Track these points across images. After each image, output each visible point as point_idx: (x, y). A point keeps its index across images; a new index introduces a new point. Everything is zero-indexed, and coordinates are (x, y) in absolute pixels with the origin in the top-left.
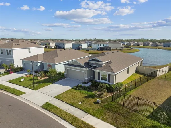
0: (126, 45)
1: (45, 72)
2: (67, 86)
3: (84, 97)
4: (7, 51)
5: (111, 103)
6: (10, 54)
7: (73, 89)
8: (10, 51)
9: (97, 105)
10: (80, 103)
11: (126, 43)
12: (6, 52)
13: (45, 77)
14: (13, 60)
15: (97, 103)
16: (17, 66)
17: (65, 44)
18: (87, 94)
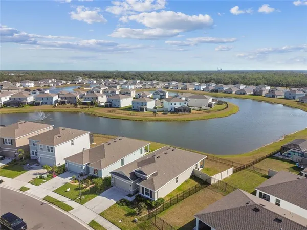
0: (225, 92)
1: (92, 178)
2: (112, 200)
3: (125, 215)
4: (48, 147)
5: (147, 222)
6: (52, 151)
7: (117, 205)
8: (52, 148)
9: (134, 223)
10: (120, 221)
11: (225, 89)
12: (47, 149)
13: (91, 184)
14: (55, 158)
15: (134, 221)
16: (59, 164)
17: (121, 100)
18: (128, 211)
